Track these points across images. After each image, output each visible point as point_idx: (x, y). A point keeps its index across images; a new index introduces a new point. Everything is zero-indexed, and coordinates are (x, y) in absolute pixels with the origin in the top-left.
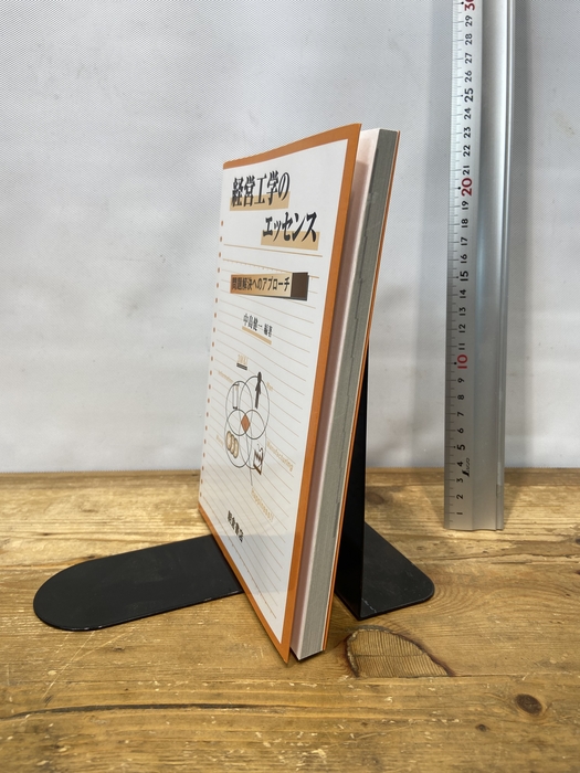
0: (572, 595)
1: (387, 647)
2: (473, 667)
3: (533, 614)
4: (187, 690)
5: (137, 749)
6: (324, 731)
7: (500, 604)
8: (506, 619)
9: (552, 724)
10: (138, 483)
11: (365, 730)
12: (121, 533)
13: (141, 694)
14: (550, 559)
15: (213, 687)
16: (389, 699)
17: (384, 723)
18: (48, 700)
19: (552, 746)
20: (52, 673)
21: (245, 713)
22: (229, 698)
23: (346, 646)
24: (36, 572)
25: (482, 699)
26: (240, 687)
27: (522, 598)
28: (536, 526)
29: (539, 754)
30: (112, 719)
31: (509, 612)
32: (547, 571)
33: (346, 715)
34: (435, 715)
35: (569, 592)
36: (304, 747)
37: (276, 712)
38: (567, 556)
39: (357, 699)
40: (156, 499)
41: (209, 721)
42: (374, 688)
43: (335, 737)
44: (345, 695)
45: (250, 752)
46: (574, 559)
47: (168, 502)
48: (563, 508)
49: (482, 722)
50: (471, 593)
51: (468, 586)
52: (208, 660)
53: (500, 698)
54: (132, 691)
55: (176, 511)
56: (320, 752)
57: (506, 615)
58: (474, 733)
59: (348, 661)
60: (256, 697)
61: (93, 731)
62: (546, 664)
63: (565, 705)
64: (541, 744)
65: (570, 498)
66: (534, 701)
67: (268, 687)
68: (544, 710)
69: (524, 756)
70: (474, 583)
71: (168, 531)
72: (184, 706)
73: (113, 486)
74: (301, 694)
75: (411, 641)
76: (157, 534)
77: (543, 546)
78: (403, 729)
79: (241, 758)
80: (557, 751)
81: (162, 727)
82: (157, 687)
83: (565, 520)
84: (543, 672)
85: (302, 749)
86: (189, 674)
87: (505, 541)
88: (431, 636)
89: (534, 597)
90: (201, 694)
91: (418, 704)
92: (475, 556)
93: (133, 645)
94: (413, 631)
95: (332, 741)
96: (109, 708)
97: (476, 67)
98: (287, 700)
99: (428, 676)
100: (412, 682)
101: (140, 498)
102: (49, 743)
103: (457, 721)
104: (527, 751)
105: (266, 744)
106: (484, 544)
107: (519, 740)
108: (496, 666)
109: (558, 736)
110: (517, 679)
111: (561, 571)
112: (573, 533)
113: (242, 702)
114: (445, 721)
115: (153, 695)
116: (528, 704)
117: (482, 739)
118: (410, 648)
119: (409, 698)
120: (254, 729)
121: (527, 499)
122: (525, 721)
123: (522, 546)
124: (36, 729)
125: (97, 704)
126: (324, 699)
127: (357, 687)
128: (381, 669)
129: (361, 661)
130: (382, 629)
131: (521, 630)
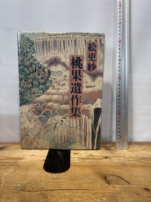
1: (115, 178)
2: (134, 182)
4: (73, 187)
6: (104, 194)
11: (113, 194)
14: (149, 161)
15: (78, 186)
16: (117, 189)
17: (117, 193)
18: (43, 188)
20: (43, 183)
21: (86, 191)
22: (82, 188)
23: (106, 179)
24: (33, 163)
25: (137, 189)
26: (84, 186)
27: (143, 169)
28: (145, 154)
29: (150, 199)
30: (58, 192)
31: (141, 172)
32: (148, 164)
33: (108, 192)
34: (127, 192)
37: (93, 191)
39: (110, 189)
44: (107, 188)
45: (89, 198)
49: (138, 193)
51: (131, 167)
52: (76, 181)
53: (141, 189)
54: (61, 186)
56: (104, 198)
58: (136, 195)
59: (107, 181)
60: (88, 188)
61: (54, 194)
62: (150, 182)
64: (150, 197)
66: (148, 189)
67: (90, 186)
68: (150, 191)
72: (73, 190)
74: (98, 187)
75: (120, 178)
77: (147, 158)
78: (121, 194)
79: (87, 199)
81: (69, 194)
85: (100, 198)
86: (72, 184)
87: (138, 157)
88: (124, 176)
89: (146, 169)
90: (76, 187)
91: (123, 190)
93: (59, 178)
94: (120, 176)
95: (106, 196)
96: (57, 190)
98: (95, 189)
99: (125, 184)
100: (121, 185)
103: (132, 193)
104: (148, 198)
105: (92, 197)
107: (146, 196)
108: (139, 182)
110: (144, 185)
113: (85, 189)
114: (129, 193)
115: (66, 187)
117: (138, 196)
119: (121, 188)
120: (89, 194)
121: (142, 148)
122: (147, 193)
124: (42, 194)
126: (103, 189)
127: (110, 186)
128: (114, 183)
129: (110, 181)
130: (113, 175)
131: (144, 175)
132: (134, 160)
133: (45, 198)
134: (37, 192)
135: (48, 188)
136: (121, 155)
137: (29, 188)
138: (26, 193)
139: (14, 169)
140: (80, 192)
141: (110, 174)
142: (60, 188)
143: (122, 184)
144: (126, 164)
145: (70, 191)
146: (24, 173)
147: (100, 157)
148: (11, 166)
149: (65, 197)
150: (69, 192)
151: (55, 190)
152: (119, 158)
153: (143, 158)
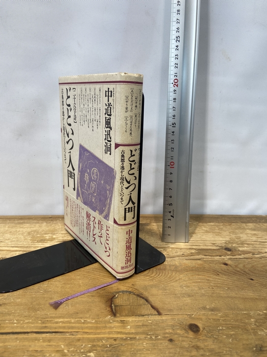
0: (220, 274)
1: (131, 301)
2: (170, 310)
3: (201, 284)
4: (30, 325)
6: (95, 344)
7: (187, 279)
8: (188, 287)
9: (204, 338)
10: (22, 222)
11: (115, 343)
12: (9, 247)
13: (7, 327)
14: (212, 257)
15: (43, 323)
16: (129, 327)
17: (125, 339)
19: (203, 349)
21: (57, 336)
22: (51, 328)
23: (112, 301)
25: (173, 326)
26: (57, 323)
27: (197, 276)
28: (208, 242)
29: (196, 353)
31: (190, 283)
32: (210, 263)
33: (107, 336)
34: (150, 335)
35: (218, 273)
36: (84, 352)
37: (73, 335)
38: (220, 256)
39: (113, 327)
40: (29, 230)
41: (39, 340)
42: (122, 322)
43: (100, 346)
44: (108, 325)
46: (223, 257)
47: (35, 231)
48: (221, 233)
49: (171, 338)
50: (174, 274)
51: (173, 271)
52: (43, 309)
53: (181, 326)
54: (2, 325)
55: (38, 235)
56: (92, 354)
57: (189, 285)
58: (167, 343)
59: (112, 309)
60: (64, 327)
62: (204, 308)
63: (211, 328)
64: (197, 348)
65: (224, 229)
66: (197, 326)
67: (70, 323)
68: (201, 331)
69: (189, 354)
70: (176, 269)
71: (33, 246)
72: (28, 333)
73: (9, 223)
74: (86, 325)
75: (143, 298)
76: (27, 247)
77: (210, 251)
78: (133, 342)
80: (205, 351)
81: (15, 344)
82: (15, 323)
83: (221, 239)
84: (203, 312)
86: (32, 317)
87: (193, 249)
88: (152, 295)
89: (203, 275)
90: (37, 327)
91: (142, 329)
92: (178, 256)
93: (6, 302)
94: (145, 293)
97: (181, 26)
98: (79, 329)
99: (149, 315)
100: (141, 318)
101: (21, 229)
103: (160, 337)
104: (191, 352)
105: (66, 351)
106: (183, 250)
107: (187, 346)
108: (181, 309)
109: (206, 344)
110: (190, 316)
111: (216, 263)
112: (224, 245)
113: (57, 330)
114: (154, 337)
115: (13, 328)
116: (194, 328)
117: (170, 346)
118: (142, 301)
119: (138, 327)
120: (61, 343)
121: (205, 229)
122: (191, 336)
123: (201, 251)
126: (97, 328)
127: (114, 321)
128: (127, 312)
129: (118, 308)
130: (130, 292)
131: (195, 291)
132: (183, 255)
143: (143, 316)
150: (17, 338)
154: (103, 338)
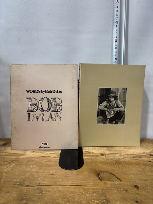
1: (107, 175)
2: (125, 180)
4: (67, 182)
5: (58, 193)
6: (95, 190)
7: (132, 168)
8: (133, 171)
9: (141, 191)
11: (103, 190)
13: (58, 183)
14: (143, 159)
15: (72, 182)
16: (108, 185)
17: (107, 189)
18: (39, 183)
19: (141, 194)
20: (40, 178)
21: (79, 187)
22: (75, 184)
23: (99, 175)
24: (33, 159)
25: (127, 186)
26: (78, 182)
27: (137, 166)
28: (141, 152)
29: (138, 196)
30: (53, 187)
32: (143, 161)
34: (117, 188)
35: (147, 166)
37: (85, 187)
38: (147, 158)
39: (101, 185)
42: (105, 183)
44: (99, 184)
45: (81, 194)
46: (149, 159)
48: (147, 148)
49: (127, 190)
50: (126, 165)
52: (71, 177)
53: (131, 186)
54: (56, 182)
56: (94, 194)
58: (125, 192)
59: (99, 178)
60: (81, 184)
61: (49, 189)
62: (141, 179)
63: (144, 187)
64: (139, 194)
65: (149, 145)
66: (138, 186)
67: (83, 182)
68: (140, 188)
70: (126, 163)
72: (67, 185)
74: (90, 184)
75: (113, 174)
77: (142, 156)
78: (111, 190)
79: (79, 195)
81: (63, 189)
82: (61, 182)
83: (147, 150)
84: (140, 181)
85: (91, 193)
86: (67, 179)
87: (134, 155)
88: (117, 173)
89: (139, 166)
90: (70, 183)
91: (114, 186)
93: (55, 174)
94: (113, 172)
95: (96, 192)
96: (52, 185)
98: (87, 185)
99: (116, 181)
100: (113, 182)
102: (41, 191)
103: (122, 189)
104: (136, 195)
105: (83, 192)
106: (129, 155)
107: (134, 193)
108: (130, 179)
109: (142, 193)
111: (145, 161)
112: (149, 153)
113: (78, 185)
114: (119, 189)
116: (136, 187)
117: (127, 193)
118: (112, 176)
119: (112, 185)
120: (81, 190)
122: (136, 190)
124: (38, 189)
125: (49, 184)
126: (94, 185)
127: (101, 183)
128: (106, 179)
129: (102, 178)
130: (106, 172)
131: (136, 173)
132: (129, 157)
133: (41, 192)
134: (34, 187)
135: (44, 184)
136: (117, 152)
137: (27, 183)
138: (24, 187)
139: (15, 165)
140: (73, 187)
141: (104, 171)
142: (55, 183)
144: (120, 161)
145: (64, 186)
146: (23, 168)
147: (97, 153)
148: (12, 161)
149: (59, 192)
151: (50, 185)
152: (115, 155)
153: (138, 156)
154: (98, 189)
